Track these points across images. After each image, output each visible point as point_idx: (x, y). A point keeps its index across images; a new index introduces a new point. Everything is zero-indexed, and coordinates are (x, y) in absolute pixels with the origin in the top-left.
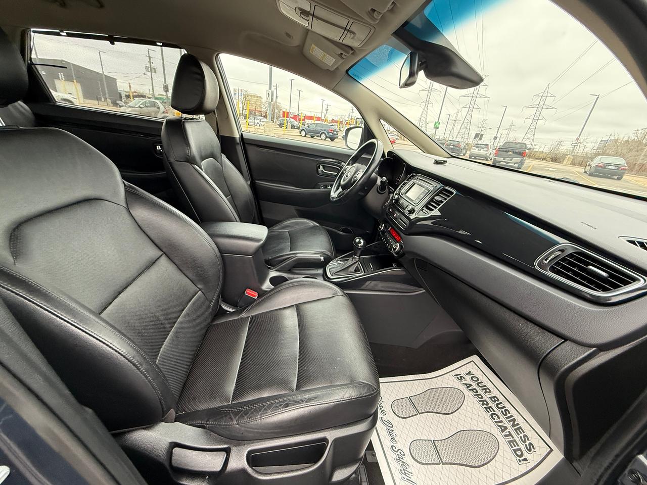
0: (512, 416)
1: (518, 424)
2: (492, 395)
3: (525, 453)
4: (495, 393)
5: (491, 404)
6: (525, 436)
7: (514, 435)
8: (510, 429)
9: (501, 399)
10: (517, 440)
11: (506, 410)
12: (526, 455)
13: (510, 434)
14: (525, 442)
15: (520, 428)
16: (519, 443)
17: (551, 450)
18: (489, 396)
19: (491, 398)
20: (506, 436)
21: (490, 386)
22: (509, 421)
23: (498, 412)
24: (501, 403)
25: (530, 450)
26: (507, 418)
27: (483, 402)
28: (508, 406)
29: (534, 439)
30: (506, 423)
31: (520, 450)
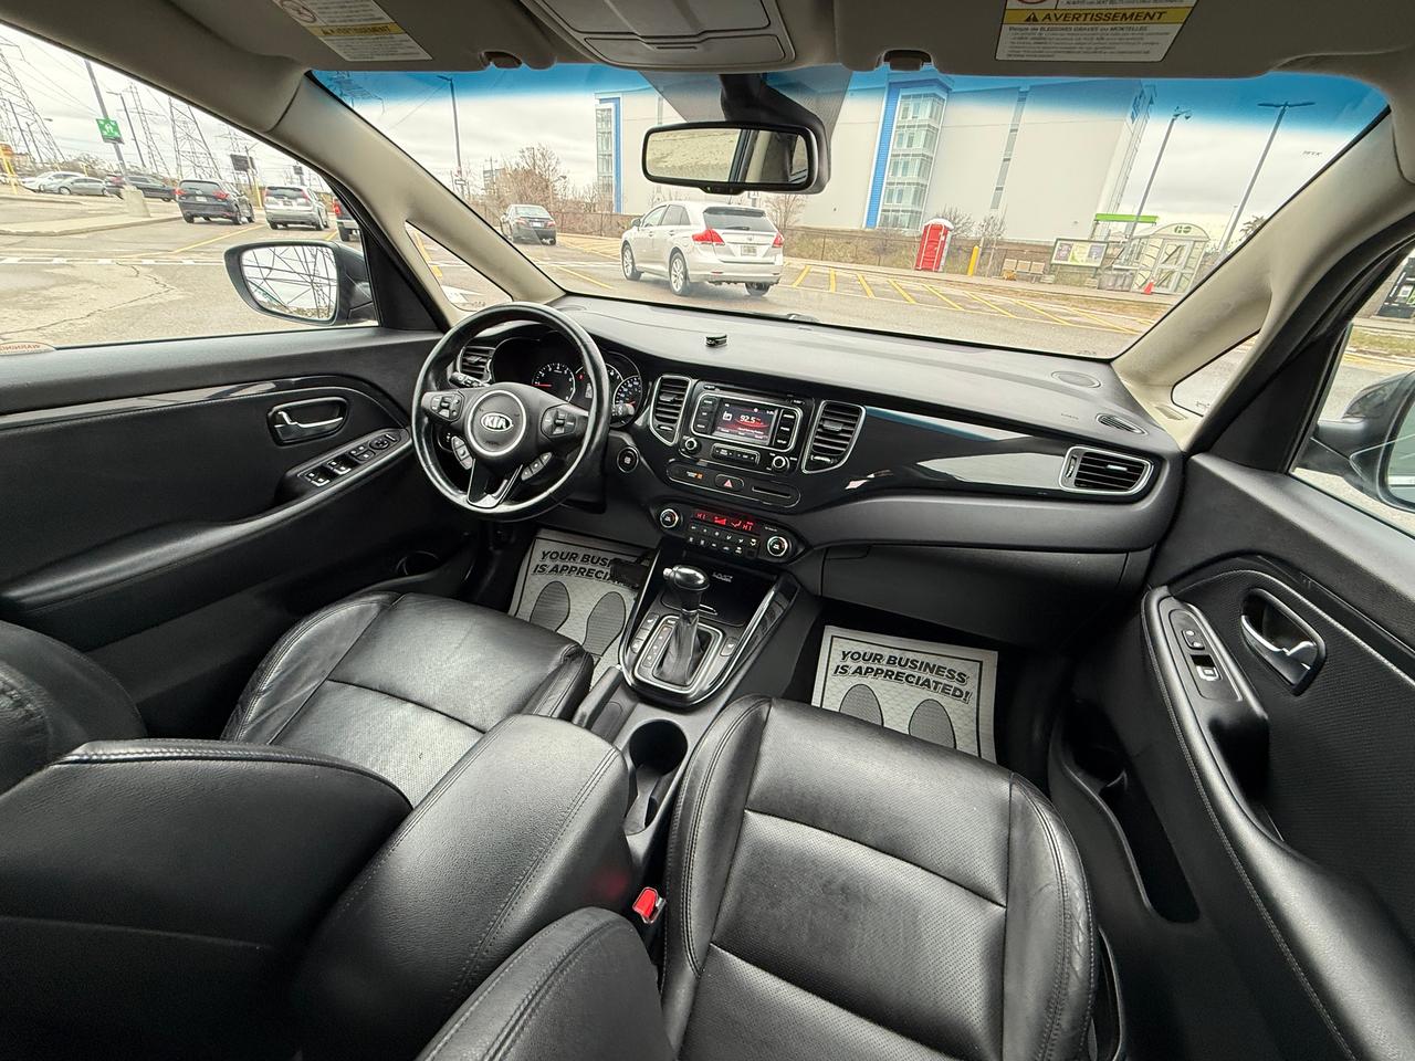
0: (922, 663)
1: (934, 666)
2: (887, 658)
3: (961, 687)
4: (887, 653)
5: (896, 669)
6: (949, 671)
7: (940, 680)
8: (933, 678)
9: (897, 654)
10: (945, 682)
11: (912, 662)
12: (965, 689)
13: (937, 683)
14: (953, 677)
15: (939, 667)
16: (951, 684)
17: (981, 663)
18: (885, 662)
19: (888, 663)
20: (935, 688)
21: (876, 650)
22: (925, 670)
23: (908, 672)
24: (901, 659)
25: (963, 681)
26: (920, 669)
27: (889, 674)
28: (911, 656)
29: (958, 667)
30: (925, 676)
31: (956, 689)
